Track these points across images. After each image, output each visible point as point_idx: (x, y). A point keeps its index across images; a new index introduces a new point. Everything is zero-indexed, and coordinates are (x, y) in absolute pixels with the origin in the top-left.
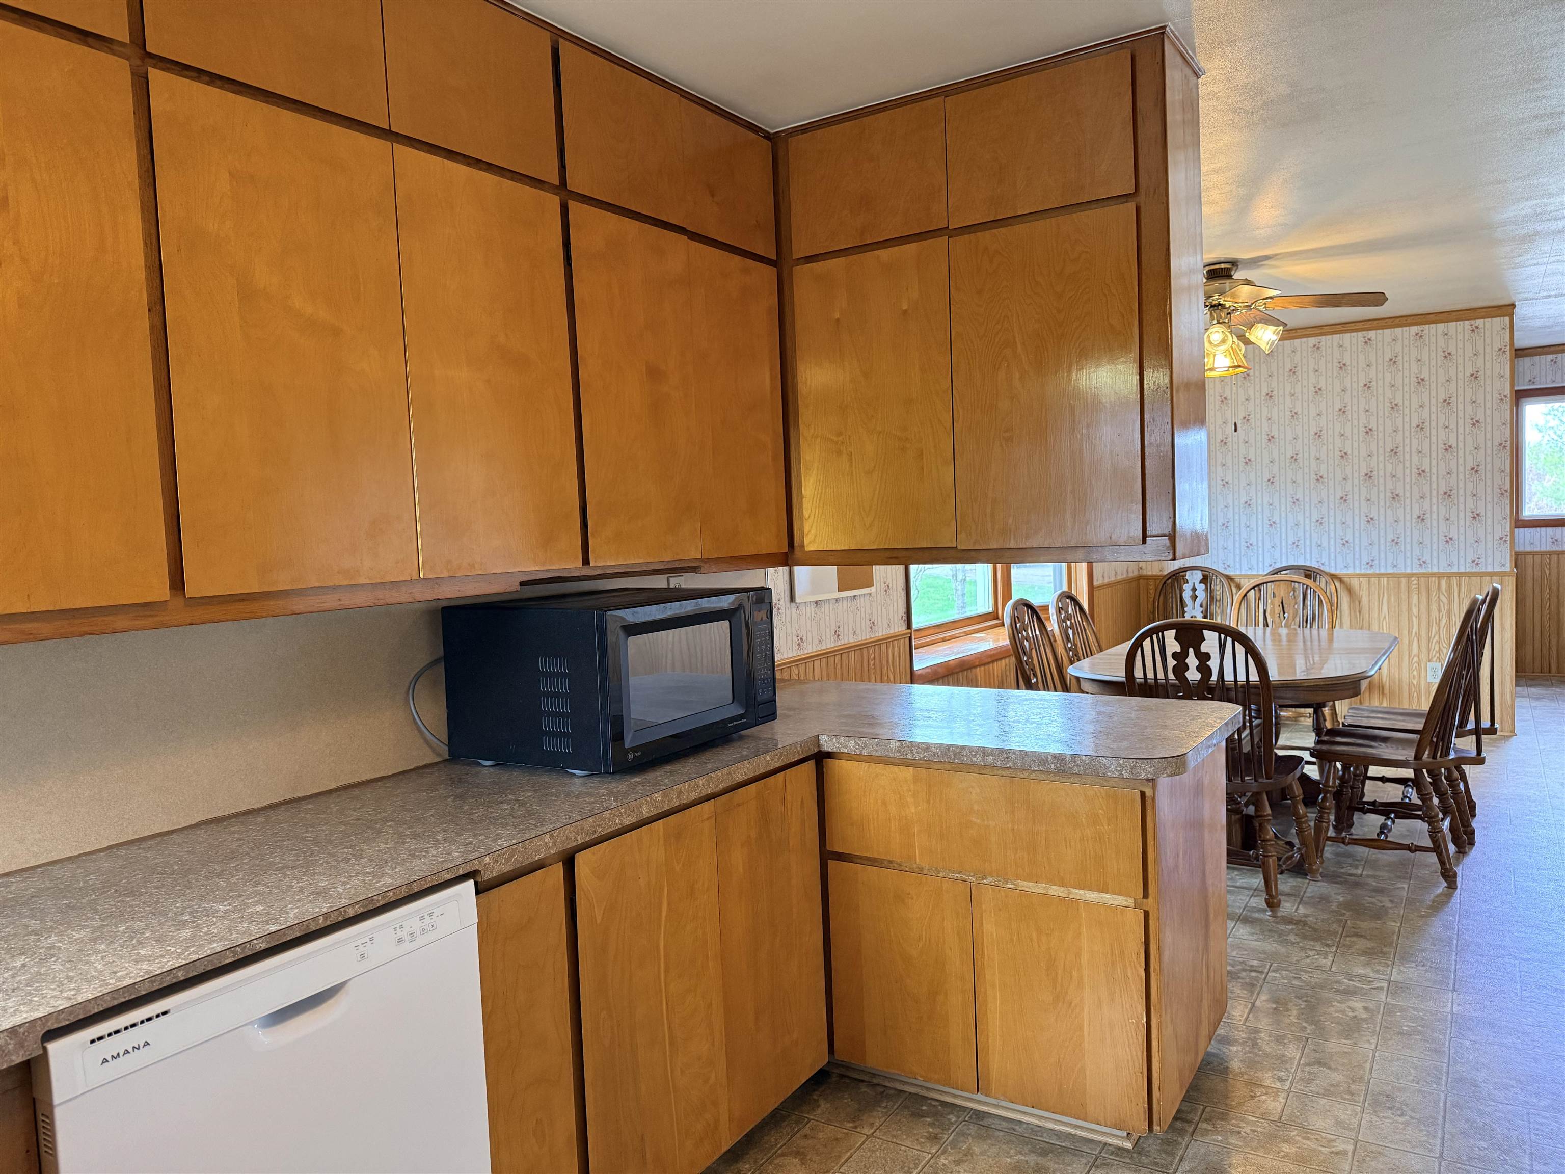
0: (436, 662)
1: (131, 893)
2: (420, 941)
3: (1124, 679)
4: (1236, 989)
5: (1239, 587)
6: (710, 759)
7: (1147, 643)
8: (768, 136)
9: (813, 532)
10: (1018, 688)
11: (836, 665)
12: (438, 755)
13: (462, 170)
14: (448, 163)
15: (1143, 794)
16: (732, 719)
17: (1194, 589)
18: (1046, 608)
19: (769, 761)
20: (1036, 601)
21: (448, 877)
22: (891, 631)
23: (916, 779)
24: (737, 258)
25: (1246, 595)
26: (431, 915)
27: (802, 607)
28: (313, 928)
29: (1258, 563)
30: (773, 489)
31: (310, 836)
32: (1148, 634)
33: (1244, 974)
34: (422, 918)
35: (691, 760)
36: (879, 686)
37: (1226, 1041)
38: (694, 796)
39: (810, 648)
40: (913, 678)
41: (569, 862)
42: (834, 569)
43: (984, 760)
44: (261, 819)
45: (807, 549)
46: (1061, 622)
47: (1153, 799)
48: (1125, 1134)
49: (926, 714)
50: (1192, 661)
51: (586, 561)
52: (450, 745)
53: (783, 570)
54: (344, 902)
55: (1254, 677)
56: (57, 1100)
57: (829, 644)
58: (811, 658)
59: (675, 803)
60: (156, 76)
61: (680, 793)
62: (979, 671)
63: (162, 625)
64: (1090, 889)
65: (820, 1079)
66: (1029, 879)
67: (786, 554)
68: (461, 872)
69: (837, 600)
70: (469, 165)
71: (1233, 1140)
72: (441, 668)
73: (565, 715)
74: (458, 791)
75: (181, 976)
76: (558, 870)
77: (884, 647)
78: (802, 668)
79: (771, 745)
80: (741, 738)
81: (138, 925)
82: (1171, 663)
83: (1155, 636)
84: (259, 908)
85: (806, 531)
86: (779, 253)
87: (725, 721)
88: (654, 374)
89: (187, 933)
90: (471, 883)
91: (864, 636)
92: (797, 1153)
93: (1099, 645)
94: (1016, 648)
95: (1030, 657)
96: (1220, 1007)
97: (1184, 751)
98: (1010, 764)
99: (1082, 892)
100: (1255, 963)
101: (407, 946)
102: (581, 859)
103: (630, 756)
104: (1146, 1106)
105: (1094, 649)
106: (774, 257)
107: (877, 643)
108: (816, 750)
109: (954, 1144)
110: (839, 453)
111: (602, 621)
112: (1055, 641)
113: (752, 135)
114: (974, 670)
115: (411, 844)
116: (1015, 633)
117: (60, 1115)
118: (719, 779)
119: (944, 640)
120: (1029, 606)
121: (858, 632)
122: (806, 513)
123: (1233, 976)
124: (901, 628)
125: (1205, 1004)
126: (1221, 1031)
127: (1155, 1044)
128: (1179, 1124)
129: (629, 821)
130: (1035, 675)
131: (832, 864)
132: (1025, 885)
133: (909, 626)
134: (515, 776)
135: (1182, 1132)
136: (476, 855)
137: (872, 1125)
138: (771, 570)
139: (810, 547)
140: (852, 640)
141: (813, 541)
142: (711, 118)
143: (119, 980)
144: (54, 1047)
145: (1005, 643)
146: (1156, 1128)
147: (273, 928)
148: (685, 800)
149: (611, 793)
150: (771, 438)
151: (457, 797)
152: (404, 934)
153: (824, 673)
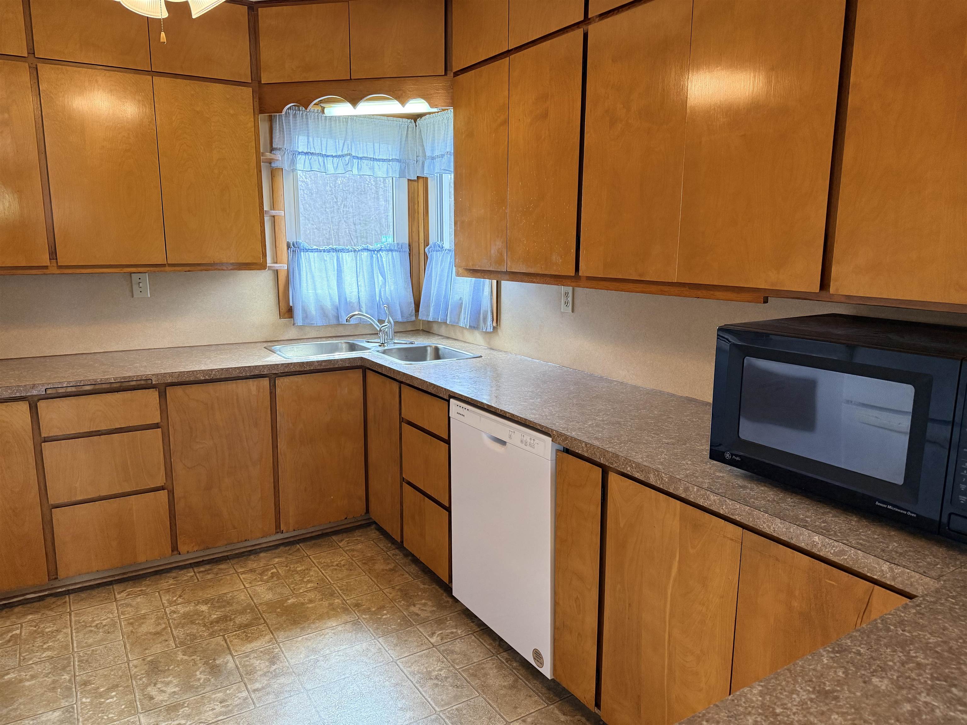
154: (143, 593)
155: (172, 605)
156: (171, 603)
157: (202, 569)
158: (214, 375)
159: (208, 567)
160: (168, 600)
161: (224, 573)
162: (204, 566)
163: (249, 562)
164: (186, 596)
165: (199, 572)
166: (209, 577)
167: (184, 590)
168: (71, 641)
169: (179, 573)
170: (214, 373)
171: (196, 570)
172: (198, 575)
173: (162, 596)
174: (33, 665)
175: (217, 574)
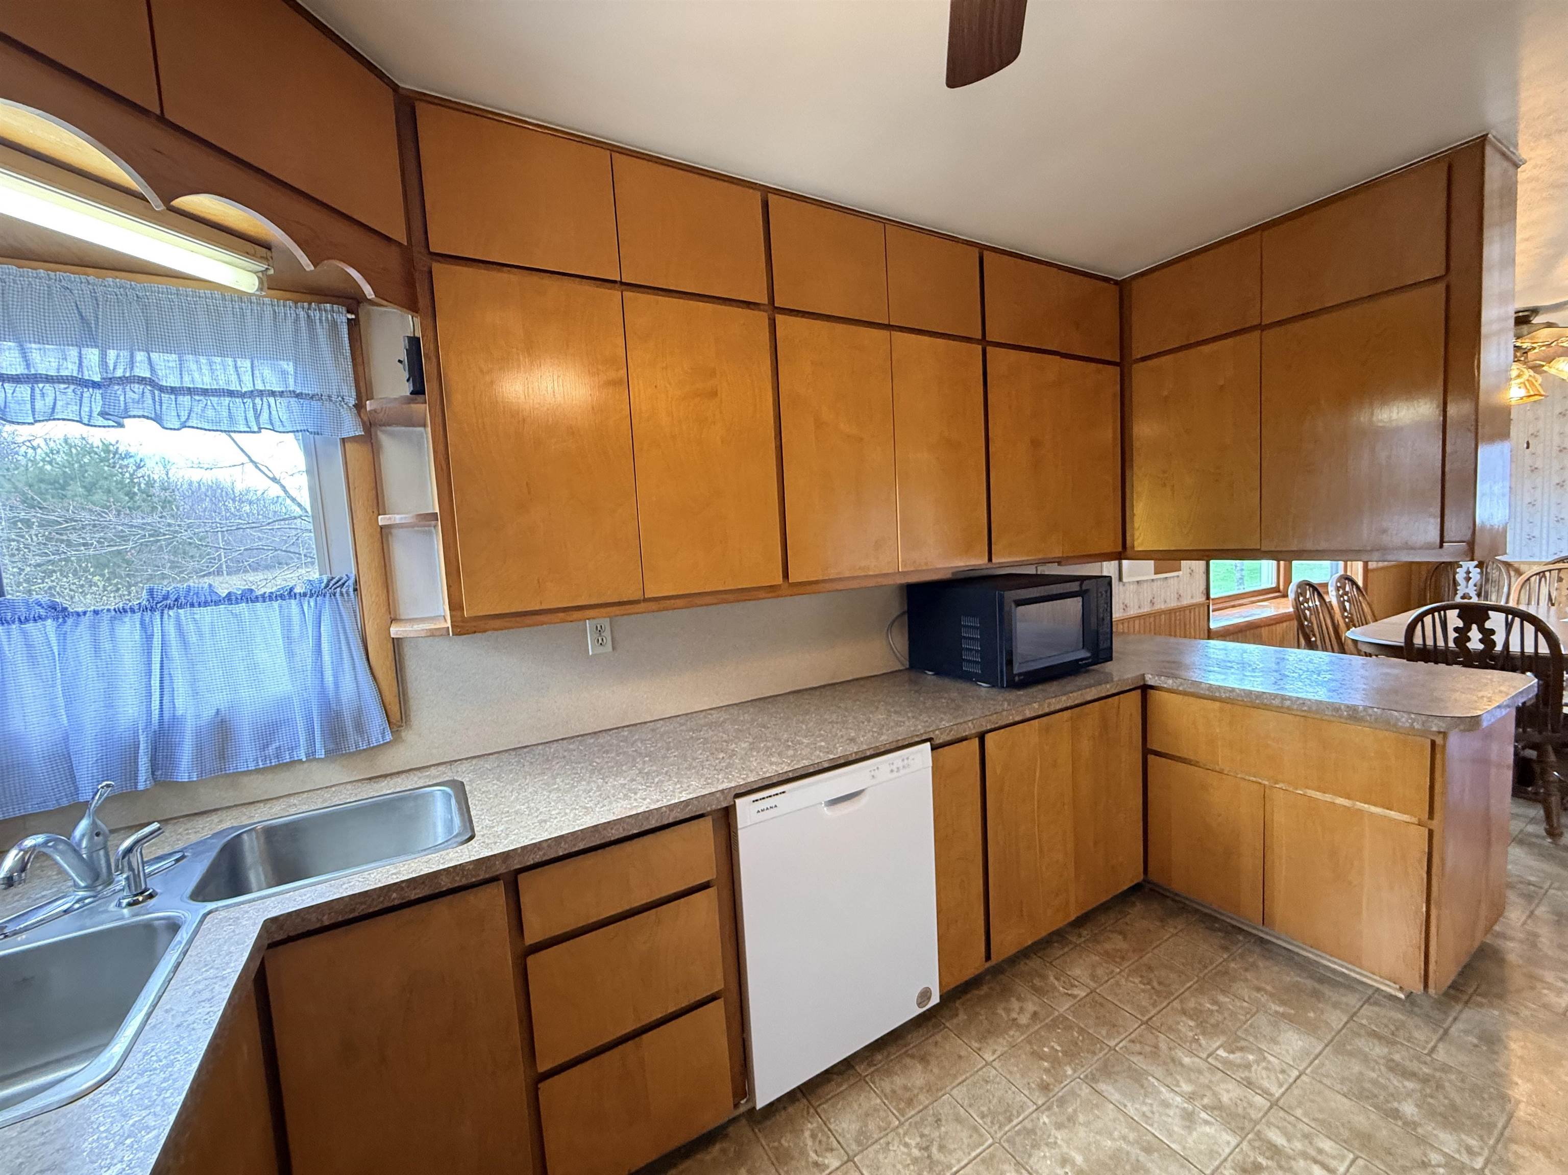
0: (903, 613)
1: (764, 727)
2: (902, 772)
3: (1403, 644)
4: (1512, 896)
5: (1519, 573)
6: (1071, 683)
7: (1428, 620)
8: (1116, 283)
9: (1141, 538)
10: (1299, 647)
11: (1150, 624)
12: (903, 665)
13: (926, 339)
14: (919, 337)
15: (1433, 743)
16: (1082, 659)
17: (1468, 572)
18: (1325, 585)
19: (1108, 689)
20: (1315, 581)
21: (917, 739)
22: (1194, 601)
23: (1221, 710)
24: (1093, 365)
25: (1528, 579)
26: (908, 759)
27: (1127, 585)
28: (851, 759)
29: (1541, 552)
30: (1112, 511)
31: (842, 705)
32: (1431, 612)
33: (1520, 886)
34: (903, 760)
35: (1055, 683)
36: (1186, 641)
37: (1503, 936)
38: (1058, 707)
39: (1132, 612)
40: (1210, 635)
41: (982, 737)
42: (1152, 562)
43: (1282, 703)
44: (818, 693)
45: (1136, 549)
46: (1339, 597)
47: (1444, 746)
48: (1398, 987)
49: (1229, 664)
50: (1475, 634)
51: (990, 560)
52: (910, 662)
53: (1115, 563)
54: (865, 747)
55: (1544, 649)
56: (739, 826)
57: (1146, 609)
58: (1133, 618)
59: (1047, 710)
60: (779, 318)
61: (1049, 704)
62: (1264, 631)
63: (778, 596)
64: (1375, 805)
65: (1136, 889)
66: (1318, 789)
67: (1120, 553)
68: (924, 738)
69: (1153, 580)
70: (931, 336)
71: (1512, 1018)
72: (906, 617)
73: (977, 651)
74: (916, 688)
75: (791, 775)
76: (976, 741)
77: (1187, 612)
78: (1126, 625)
79: (1108, 679)
80: (1087, 671)
81: (769, 744)
82: (1452, 635)
83: (1436, 614)
84: (823, 744)
85: (1136, 537)
86: (1122, 357)
87: (1077, 661)
88: (1035, 444)
89: (791, 752)
90: (928, 744)
91: (1173, 604)
92: (1120, 933)
93: (1374, 616)
94: (1299, 615)
95: (1310, 622)
96: (1498, 911)
97: (1479, 713)
98: (1305, 708)
99: (1366, 806)
100: (1533, 879)
101: (895, 774)
102: (989, 738)
103: (1017, 679)
104: (1423, 972)
105: (1369, 617)
106: (1118, 360)
107: (1182, 609)
108: (1142, 683)
109: (1242, 956)
110: (1164, 485)
111: (1002, 597)
112: (1333, 608)
113: (1105, 284)
114: (1259, 629)
115: (895, 717)
116: (1297, 604)
117: (740, 833)
118: (1076, 698)
119: (1233, 606)
120: (1310, 585)
121: (1168, 601)
122: (1136, 525)
123: (1510, 886)
124: (1201, 599)
125: (1484, 906)
126: (1497, 928)
127: (1433, 929)
128: (1452, 992)
129: (1018, 718)
130: (1314, 635)
131: (1151, 757)
132: (1311, 793)
133: (1208, 598)
134: (947, 682)
135: (1456, 999)
136: (931, 729)
137: (1176, 928)
138: (1105, 563)
139: (1138, 548)
140: (1163, 607)
141: (1142, 544)
142: (1077, 278)
143: (764, 773)
144: (738, 801)
145: (1287, 611)
146: (1432, 991)
147: (831, 757)
148: (1052, 709)
149: (1005, 700)
150: (1111, 478)
151: (916, 691)
152: (894, 767)
153: (1142, 629)
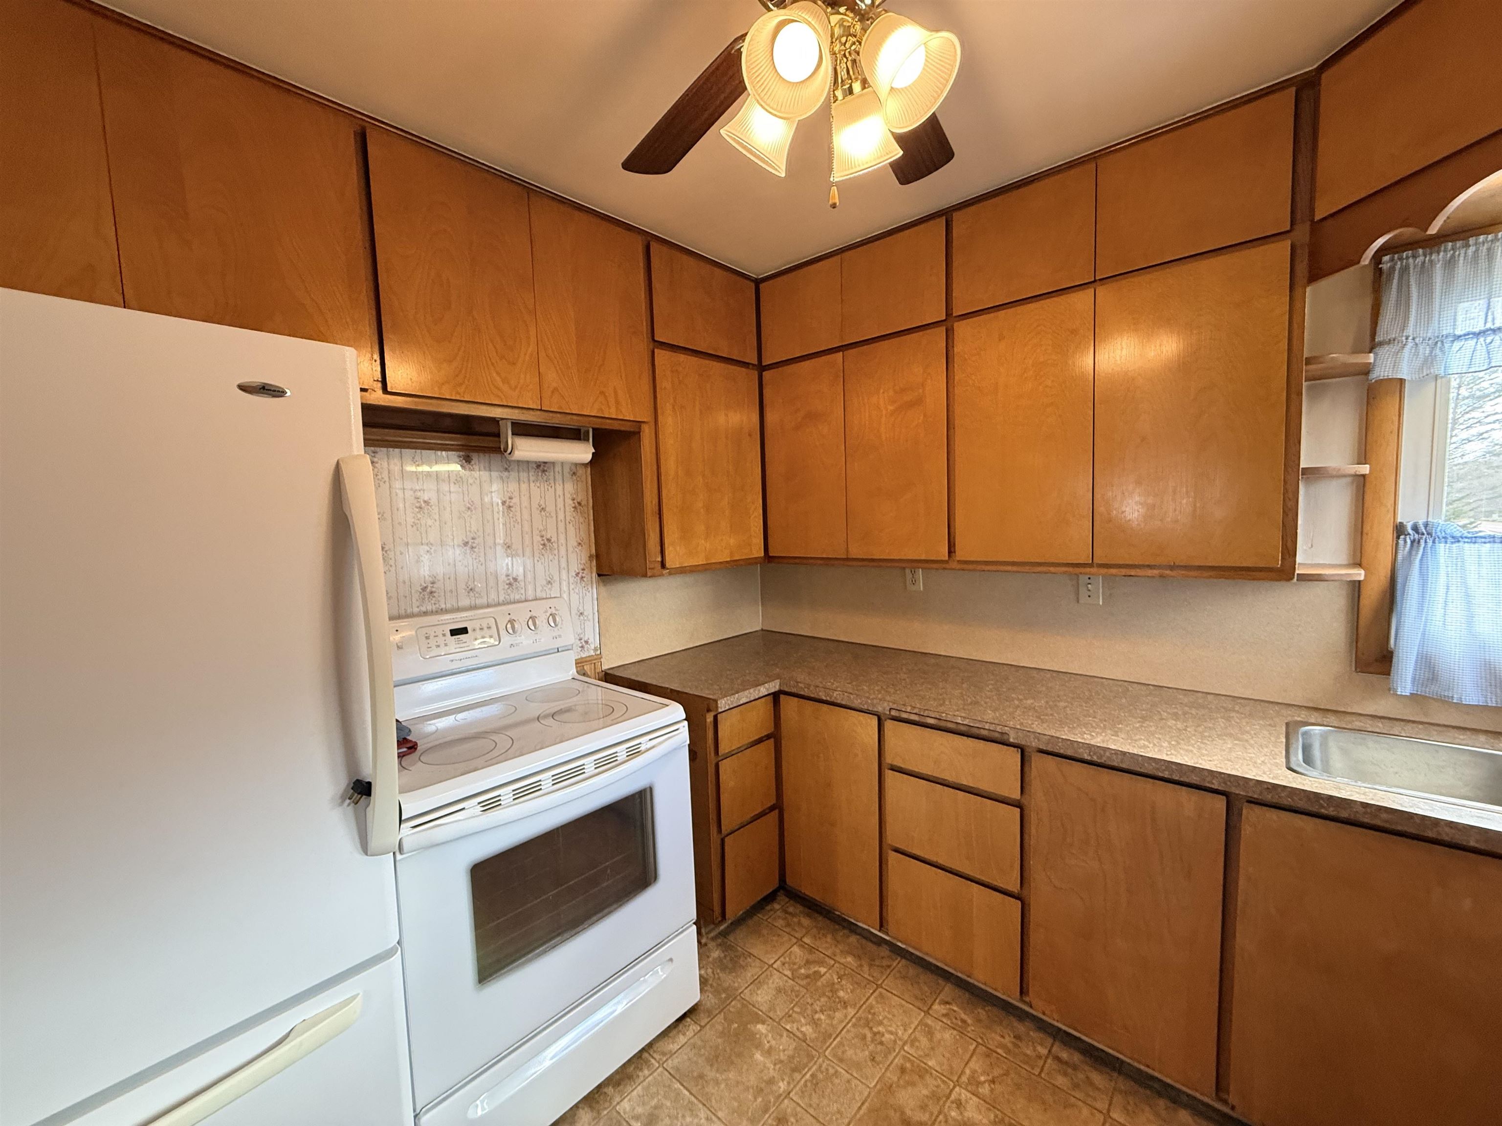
154: (961, 1029)
155: (969, 1088)
156: (974, 1081)
157: (1064, 1055)
158: (1108, 757)
159: (1077, 1057)
160: (974, 1072)
161: (1088, 1095)
162: (1072, 1051)
163: (1147, 1109)
164: (998, 1088)
165: (1058, 1059)
166: (1061, 1081)
167: (1007, 1074)
168: (837, 1033)
169: (1031, 1033)
170: (1108, 754)
171: (1054, 1049)
172: (1049, 1061)
173: (974, 1058)
174: (785, 1034)
175: (1076, 1086)
